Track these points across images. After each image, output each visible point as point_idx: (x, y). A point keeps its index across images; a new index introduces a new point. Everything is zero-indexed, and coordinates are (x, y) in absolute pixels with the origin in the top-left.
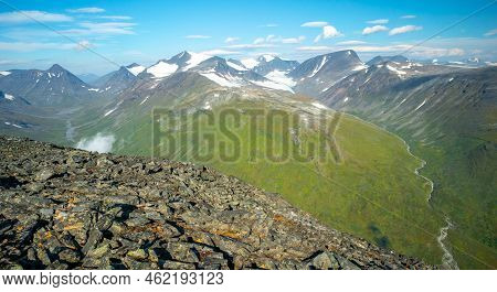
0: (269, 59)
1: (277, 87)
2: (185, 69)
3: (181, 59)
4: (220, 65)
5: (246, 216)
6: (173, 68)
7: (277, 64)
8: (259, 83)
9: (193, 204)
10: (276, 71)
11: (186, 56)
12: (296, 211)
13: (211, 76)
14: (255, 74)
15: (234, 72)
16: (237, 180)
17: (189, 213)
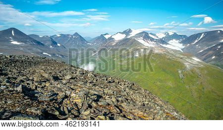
0: (171, 33)
1: (174, 48)
2: (129, 37)
3: (128, 32)
4: (146, 36)
5: (152, 110)
6: (123, 36)
7: (175, 36)
8: (164, 45)
9: (127, 100)
10: (174, 40)
11: (130, 31)
12: (177, 112)
13: (141, 41)
14: (163, 41)
15: (152, 40)
16: (148, 92)
17: (125, 104)
